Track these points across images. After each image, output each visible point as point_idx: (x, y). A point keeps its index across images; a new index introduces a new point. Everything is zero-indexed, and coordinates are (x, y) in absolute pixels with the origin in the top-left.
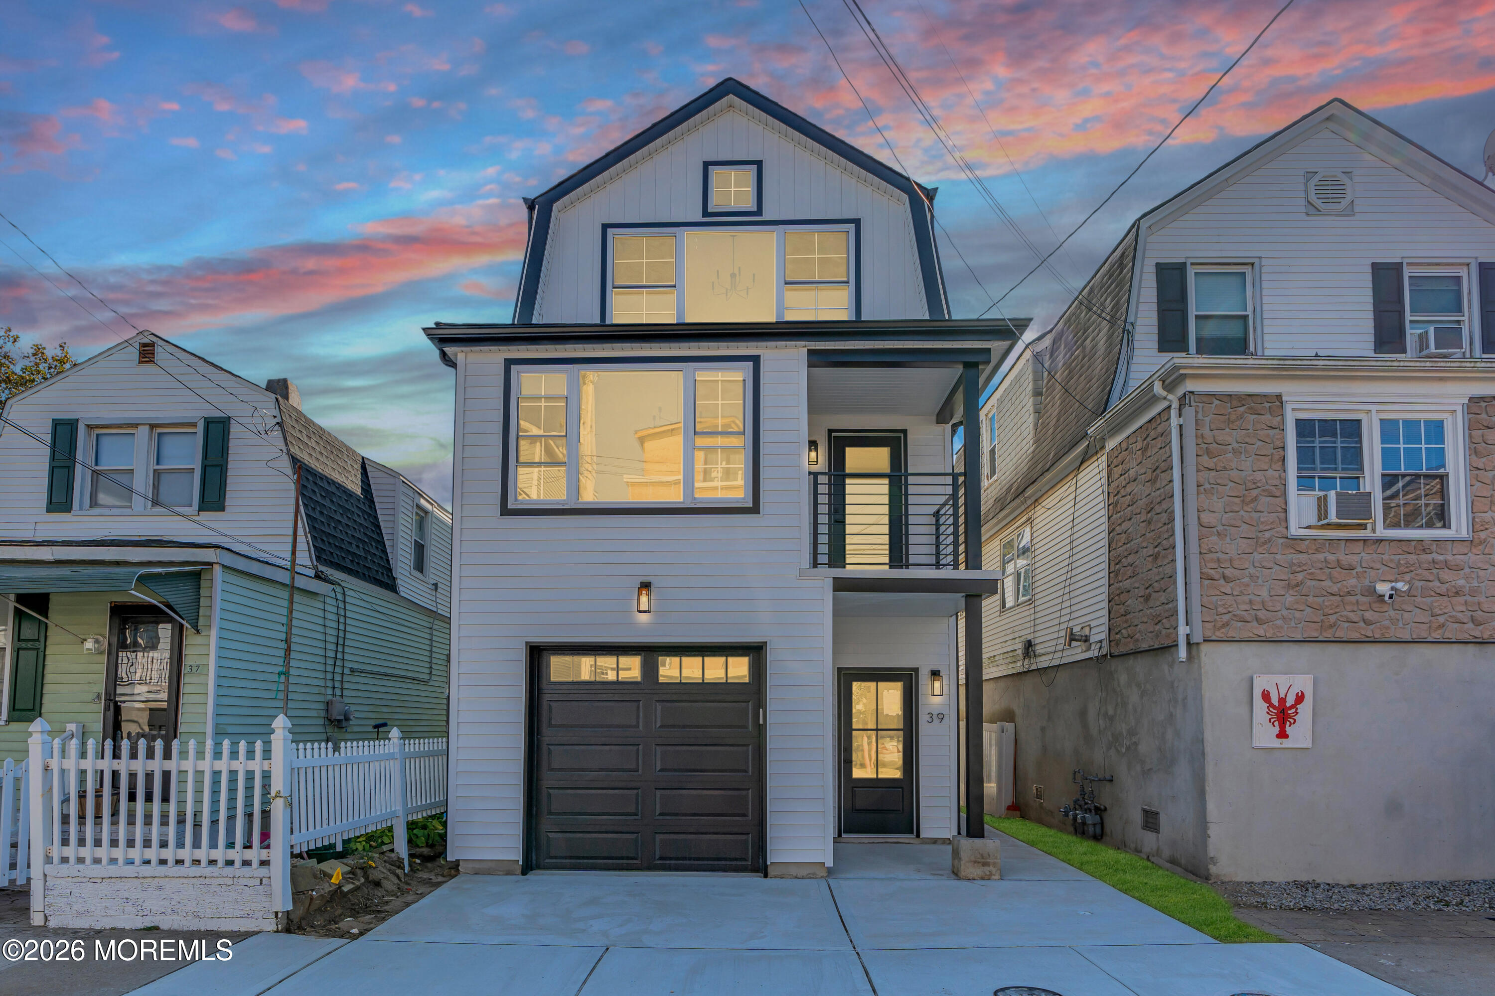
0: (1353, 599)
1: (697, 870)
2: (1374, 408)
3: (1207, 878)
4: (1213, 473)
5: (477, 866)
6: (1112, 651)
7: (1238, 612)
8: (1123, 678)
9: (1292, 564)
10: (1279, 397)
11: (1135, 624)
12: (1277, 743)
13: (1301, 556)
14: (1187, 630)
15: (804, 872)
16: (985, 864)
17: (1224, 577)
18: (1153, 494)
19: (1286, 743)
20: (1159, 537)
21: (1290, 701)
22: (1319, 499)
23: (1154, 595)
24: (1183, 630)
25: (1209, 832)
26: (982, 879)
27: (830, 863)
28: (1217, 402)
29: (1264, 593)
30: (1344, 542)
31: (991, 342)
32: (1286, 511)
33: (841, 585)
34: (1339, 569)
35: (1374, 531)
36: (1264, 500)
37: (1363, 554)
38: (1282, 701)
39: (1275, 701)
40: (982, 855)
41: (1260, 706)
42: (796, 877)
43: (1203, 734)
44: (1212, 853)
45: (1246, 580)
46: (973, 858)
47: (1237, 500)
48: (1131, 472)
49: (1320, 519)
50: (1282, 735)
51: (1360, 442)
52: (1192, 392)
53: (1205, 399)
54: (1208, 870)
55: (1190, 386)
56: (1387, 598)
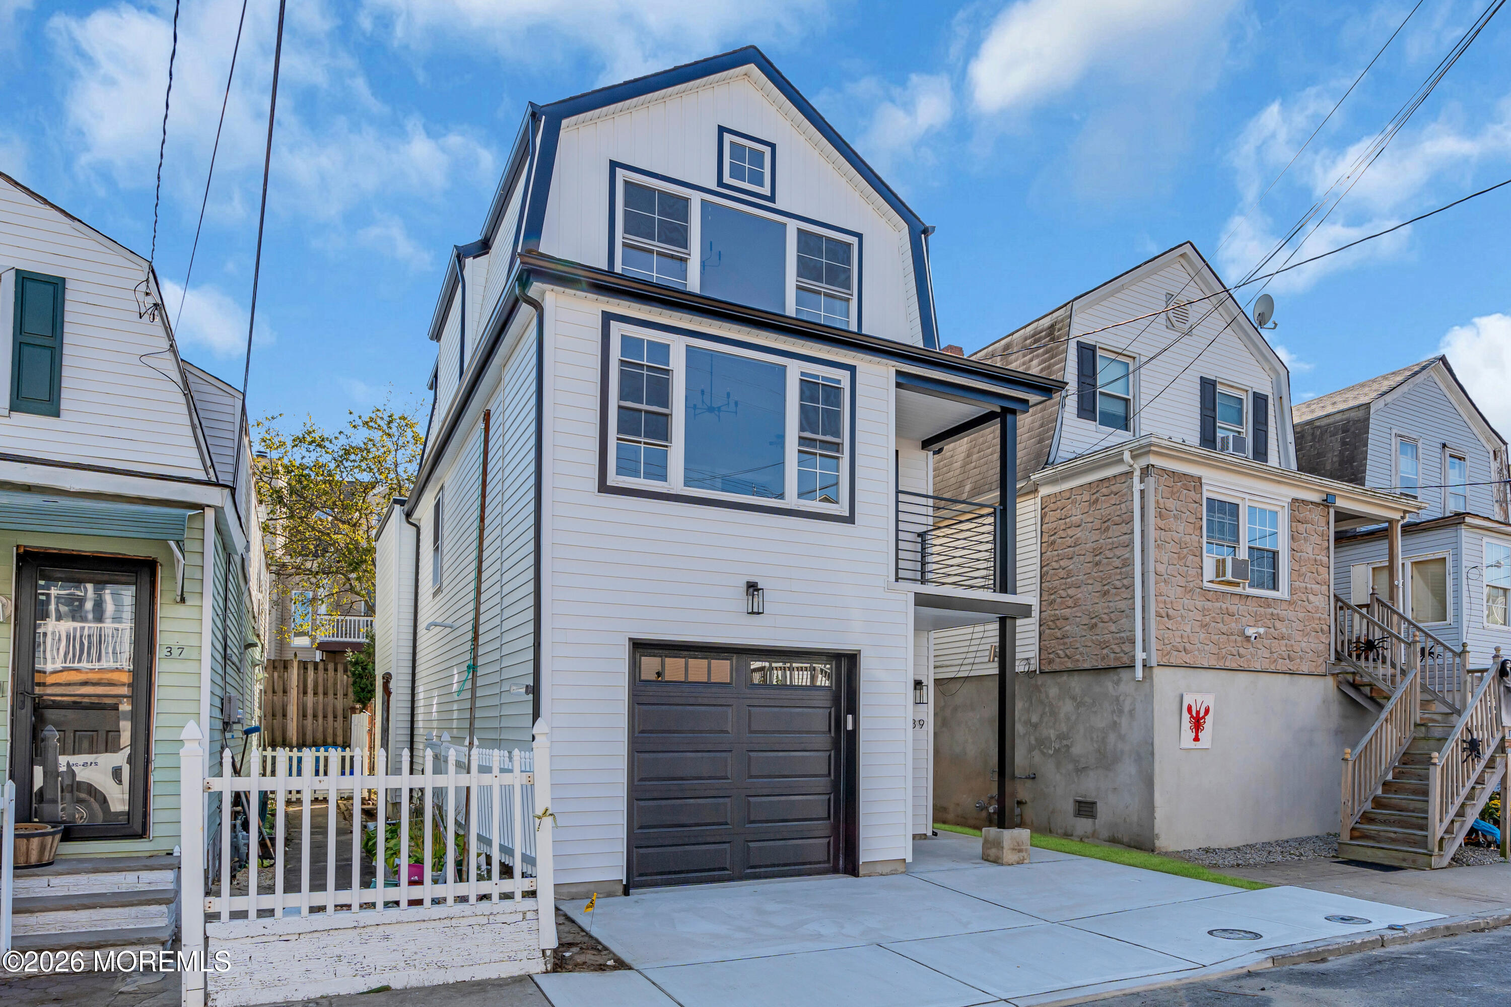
0: (1233, 638)
1: (791, 876)
2: (1247, 497)
3: (1153, 851)
4: (1163, 533)
5: (574, 890)
6: (1043, 668)
7: (1175, 644)
8: (1053, 691)
9: (1204, 609)
10: (1200, 478)
11: (1076, 647)
12: (1193, 745)
13: (1208, 603)
14: (1144, 656)
15: (887, 869)
16: (1020, 851)
17: (1168, 616)
18: (1101, 541)
19: (1198, 745)
20: (1110, 578)
21: (1202, 714)
22: (1218, 561)
23: (1101, 625)
24: (1140, 656)
25: (1155, 815)
26: (1018, 863)
27: (909, 859)
28: (1166, 476)
29: (1188, 629)
30: (1229, 595)
31: (1031, 395)
32: (1202, 568)
33: (921, 600)
34: (1227, 615)
35: (1244, 588)
36: (1191, 557)
37: (1239, 605)
38: (1198, 712)
39: (1194, 714)
40: (1018, 843)
41: (1186, 716)
42: (881, 875)
43: (1153, 739)
44: (1156, 831)
45: (1179, 619)
46: (1012, 846)
47: (1176, 556)
48: (1073, 518)
49: (1218, 576)
50: (1197, 739)
51: (1238, 521)
52: (1153, 466)
53: (1160, 472)
54: (1154, 844)
55: (1153, 460)
56: (1253, 638)
